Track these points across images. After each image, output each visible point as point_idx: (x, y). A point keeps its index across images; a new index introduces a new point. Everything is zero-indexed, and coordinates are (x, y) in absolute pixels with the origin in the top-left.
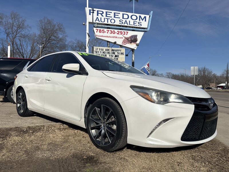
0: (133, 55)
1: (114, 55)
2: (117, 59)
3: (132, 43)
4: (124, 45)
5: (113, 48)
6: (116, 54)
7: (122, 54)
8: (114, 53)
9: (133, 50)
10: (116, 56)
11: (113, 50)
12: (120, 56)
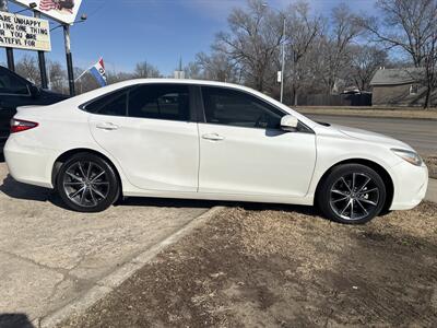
0: (68, 38)
1: (24, 34)
2: (33, 44)
3: (63, 10)
4: (44, 12)
5: (20, 17)
6: (29, 31)
7: (43, 32)
8: (23, 29)
9: (65, 26)
10: (28, 36)
11: (19, 21)
12: (39, 37)
